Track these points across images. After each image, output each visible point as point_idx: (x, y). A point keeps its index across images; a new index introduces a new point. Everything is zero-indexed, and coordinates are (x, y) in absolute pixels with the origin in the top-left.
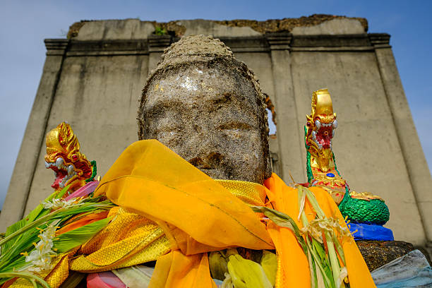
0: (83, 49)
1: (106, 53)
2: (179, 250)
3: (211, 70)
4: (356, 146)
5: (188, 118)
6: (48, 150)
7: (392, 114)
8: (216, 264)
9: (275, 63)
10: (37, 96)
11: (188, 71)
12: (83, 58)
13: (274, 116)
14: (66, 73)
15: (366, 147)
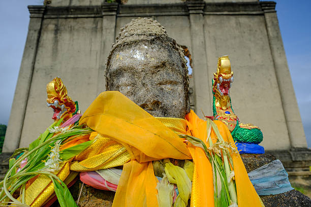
0: (55, 13)
1: (72, 16)
2: (136, 160)
3: (153, 46)
4: (247, 83)
5: (139, 78)
6: (48, 96)
7: (274, 61)
8: (157, 168)
9: (192, 24)
10: (26, 47)
11: (138, 46)
12: (56, 19)
13: (191, 62)
14: (45, 31)
15: (254, 84)
